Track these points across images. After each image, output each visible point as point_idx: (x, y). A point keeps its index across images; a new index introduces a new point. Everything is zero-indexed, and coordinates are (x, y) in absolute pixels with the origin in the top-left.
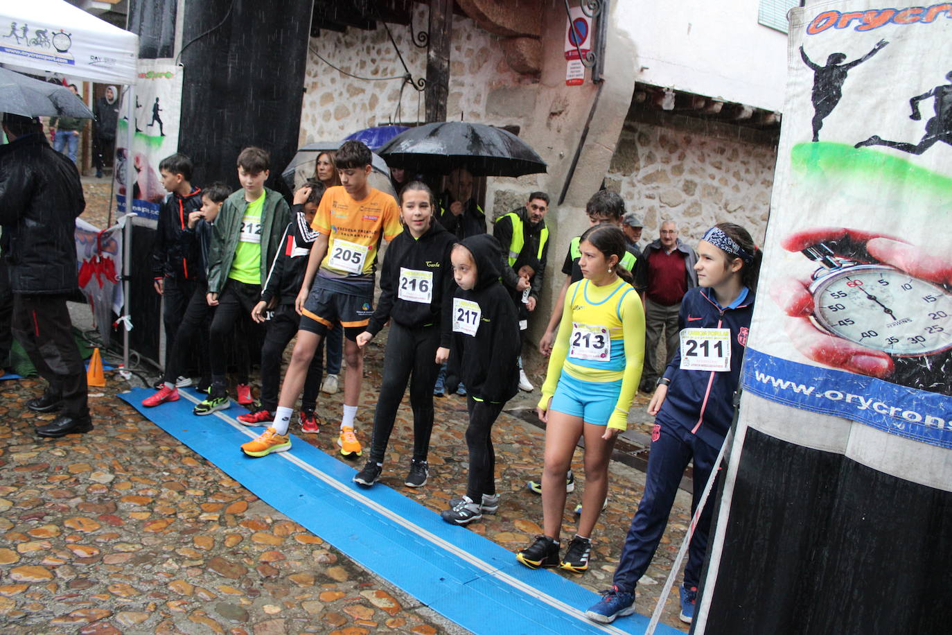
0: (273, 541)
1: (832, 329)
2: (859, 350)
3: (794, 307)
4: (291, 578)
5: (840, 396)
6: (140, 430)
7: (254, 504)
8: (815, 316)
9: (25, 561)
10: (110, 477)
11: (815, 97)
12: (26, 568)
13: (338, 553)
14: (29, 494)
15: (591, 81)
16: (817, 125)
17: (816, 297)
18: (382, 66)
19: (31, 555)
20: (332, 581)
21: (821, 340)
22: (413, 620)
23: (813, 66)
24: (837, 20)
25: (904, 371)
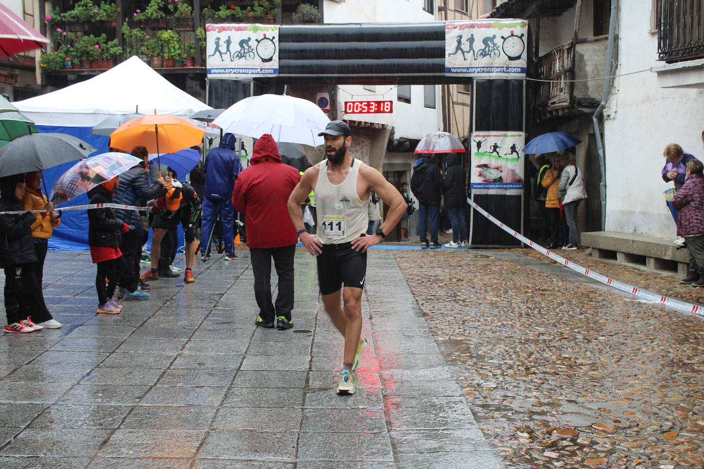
3: (478, 175)
8: (482, 176)
11: (477, 146)
16: (478, 150)
21: (483, 179)
23: (476, 142)
24: (479, 136)
25: (495, 181)
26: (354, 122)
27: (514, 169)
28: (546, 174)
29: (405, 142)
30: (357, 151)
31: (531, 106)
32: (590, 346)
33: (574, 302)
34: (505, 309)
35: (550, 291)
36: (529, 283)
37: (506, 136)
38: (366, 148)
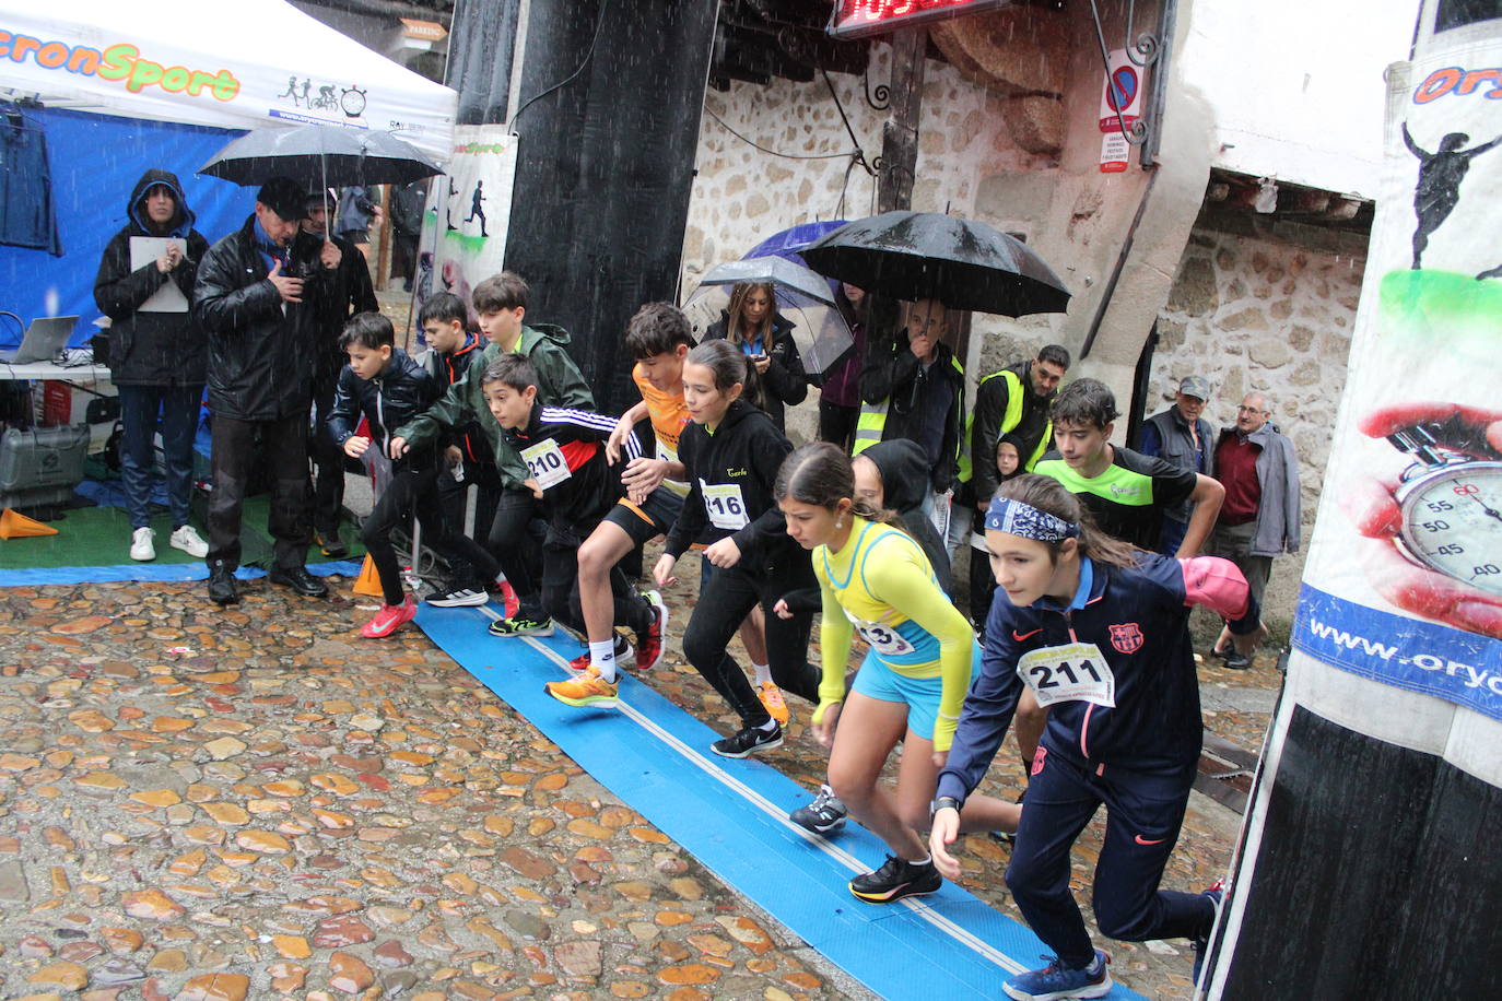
0: (597, 833)
1: (1428, 559)
2: (1470, 594)
3: (1372, 523)
4: (618, 887)
5: (1438, 664)
6: (426, 661)
7: (576, 779)
8: (1401, 536)
9: (254, 823)
10: (379, 723)
11: (1420, 200)
12: (258, 833)
13: (692, 861)
14: (268, 735)
15: (1140, 167)
16: (1420, 242)
17: (1405, 508)
18: (821, 136)
19: (264, 817)
20: (675, 897)
21: (1411, 576)
22: (786, 964)
23: (1419, 152)
24: (1462, 79)
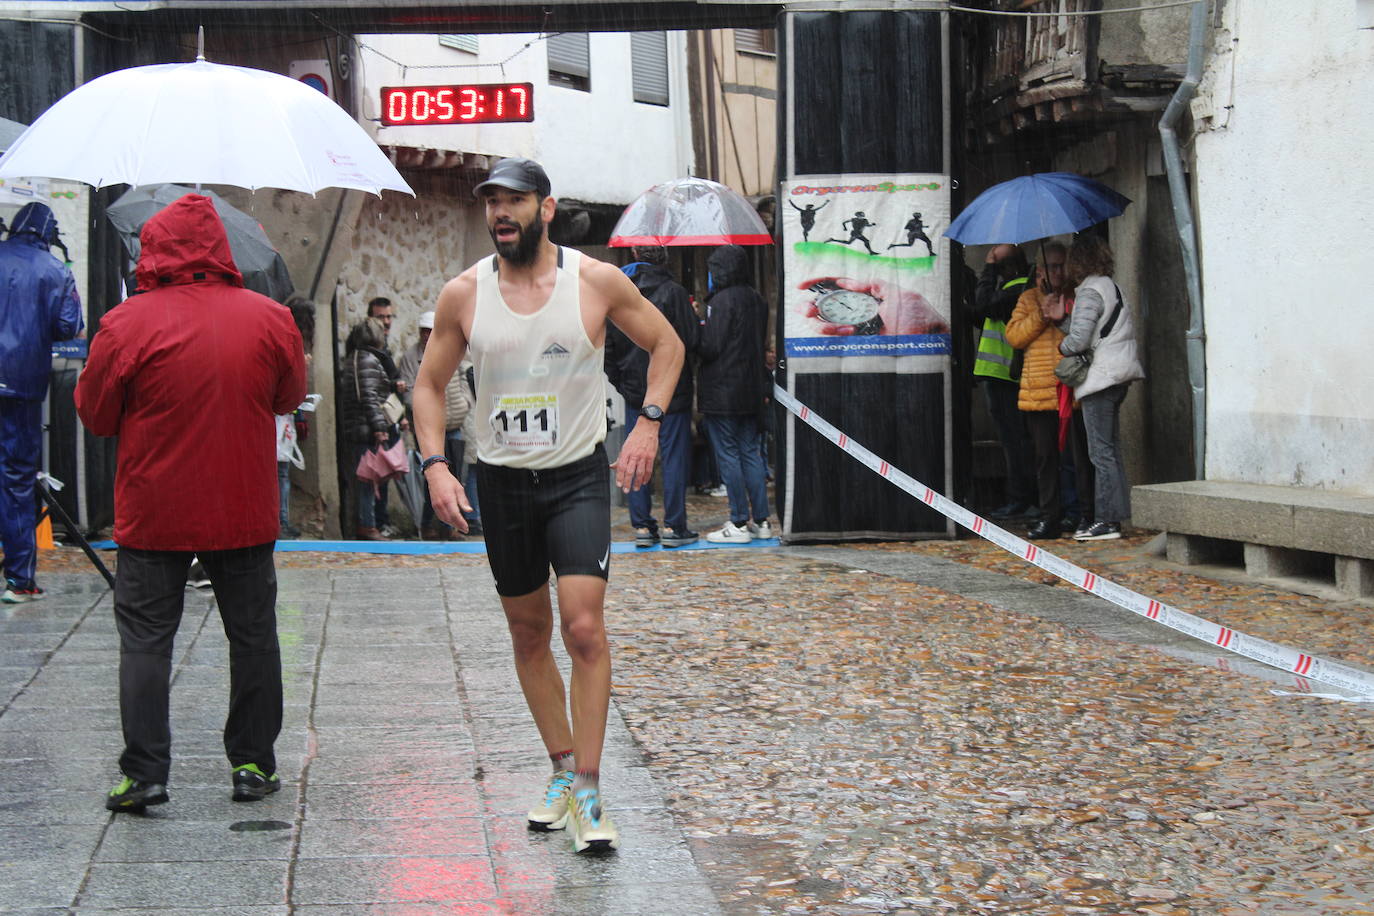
2: (840, 326)
3: (808, 314)
5: (836, 347)
8: (819, 315)
11: (803, 222)
16: (806, 234)
21: (824, 325)
23: (799, 209)
24: (807, 190)
25: (860, 330)
26: (414, 151)
27: (917, 290)
28: (1019, 304)
29: (575, 212)
30: (424, 245)
31: (968, 94)
32: (1171, 843)
33: (1116, 706)
34: (902, 734)
35: (1041, 671)
36: (973, 650)
37: (890, 188)
38: (451, 232)
